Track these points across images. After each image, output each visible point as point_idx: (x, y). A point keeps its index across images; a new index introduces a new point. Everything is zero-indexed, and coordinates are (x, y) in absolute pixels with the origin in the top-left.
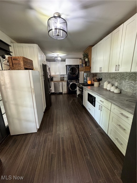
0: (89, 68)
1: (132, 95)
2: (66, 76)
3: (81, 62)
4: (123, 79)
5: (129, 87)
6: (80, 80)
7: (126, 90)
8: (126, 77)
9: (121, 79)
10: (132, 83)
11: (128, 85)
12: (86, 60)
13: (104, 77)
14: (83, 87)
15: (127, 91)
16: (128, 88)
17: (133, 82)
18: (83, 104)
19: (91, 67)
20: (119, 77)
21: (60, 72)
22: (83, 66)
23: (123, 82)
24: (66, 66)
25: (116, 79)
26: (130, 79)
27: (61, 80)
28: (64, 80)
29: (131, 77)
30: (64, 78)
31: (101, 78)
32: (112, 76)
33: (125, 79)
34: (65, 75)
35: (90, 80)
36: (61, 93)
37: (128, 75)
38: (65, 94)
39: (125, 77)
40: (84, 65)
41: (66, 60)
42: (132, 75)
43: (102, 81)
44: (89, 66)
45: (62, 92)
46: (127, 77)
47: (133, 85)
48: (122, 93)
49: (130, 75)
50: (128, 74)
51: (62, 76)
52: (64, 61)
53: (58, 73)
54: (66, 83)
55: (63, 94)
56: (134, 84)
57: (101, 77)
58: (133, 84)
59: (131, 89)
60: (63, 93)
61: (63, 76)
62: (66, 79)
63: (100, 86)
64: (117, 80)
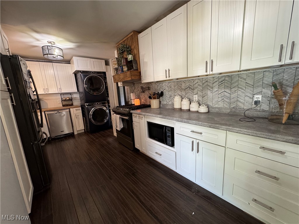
0: (137, 73)
1: (230, 111)
2: (77, 96)
3: (116, 62)
4: (208, 89)
5: (220, 99)
6: (110, 101)
7: (216, 106)
8: (213, 83)
9: (203, 88)
10: (225, 92)
11: (219, 97)
12: (130, 57)
13: (167, 88)
14: (132, 111)
15: (219, 106)
16: (219, 101)
17: (228, 91)
18: (137, 146)
19: (140, 73)
20: (199, 85)
21: (59, 87)
22: (123, 71)
23: (209, 92)
24: (76, 74)
25: (193, 90)
26: (221, 86)
27: (63, 106)
28: (72, 105)
29: (222, 84)
30: (71, 100)
31: (160, 92)
32: (183, 86)
33: (212, 88)
34: (75, 93)
35: (138, 98)
36: (71, 135)
37: (216, 80)
38: (80, 135)
39: (211, 85)
40: (125, 69)
41: (75, 59)
42: (225, 80)
43: (164, 96)
44: (138, 70)
45: (73, 133)
46: (214, 85)
47: (228, 95)
48: (211, 112)
49: (220, 80)
50: (216, 78)
51: (67, 97)
52: (68, 62)
53: (53, 90)
54: (81, 111)
55: (76, 137)
56: (230, 94)
57: (160, 90)
58: (228, 93)
59: (226, 101)
60: (76, 133)
61: (70, 96)
62: (77, 102)
63: (161, 106)
64: (195, 91)
